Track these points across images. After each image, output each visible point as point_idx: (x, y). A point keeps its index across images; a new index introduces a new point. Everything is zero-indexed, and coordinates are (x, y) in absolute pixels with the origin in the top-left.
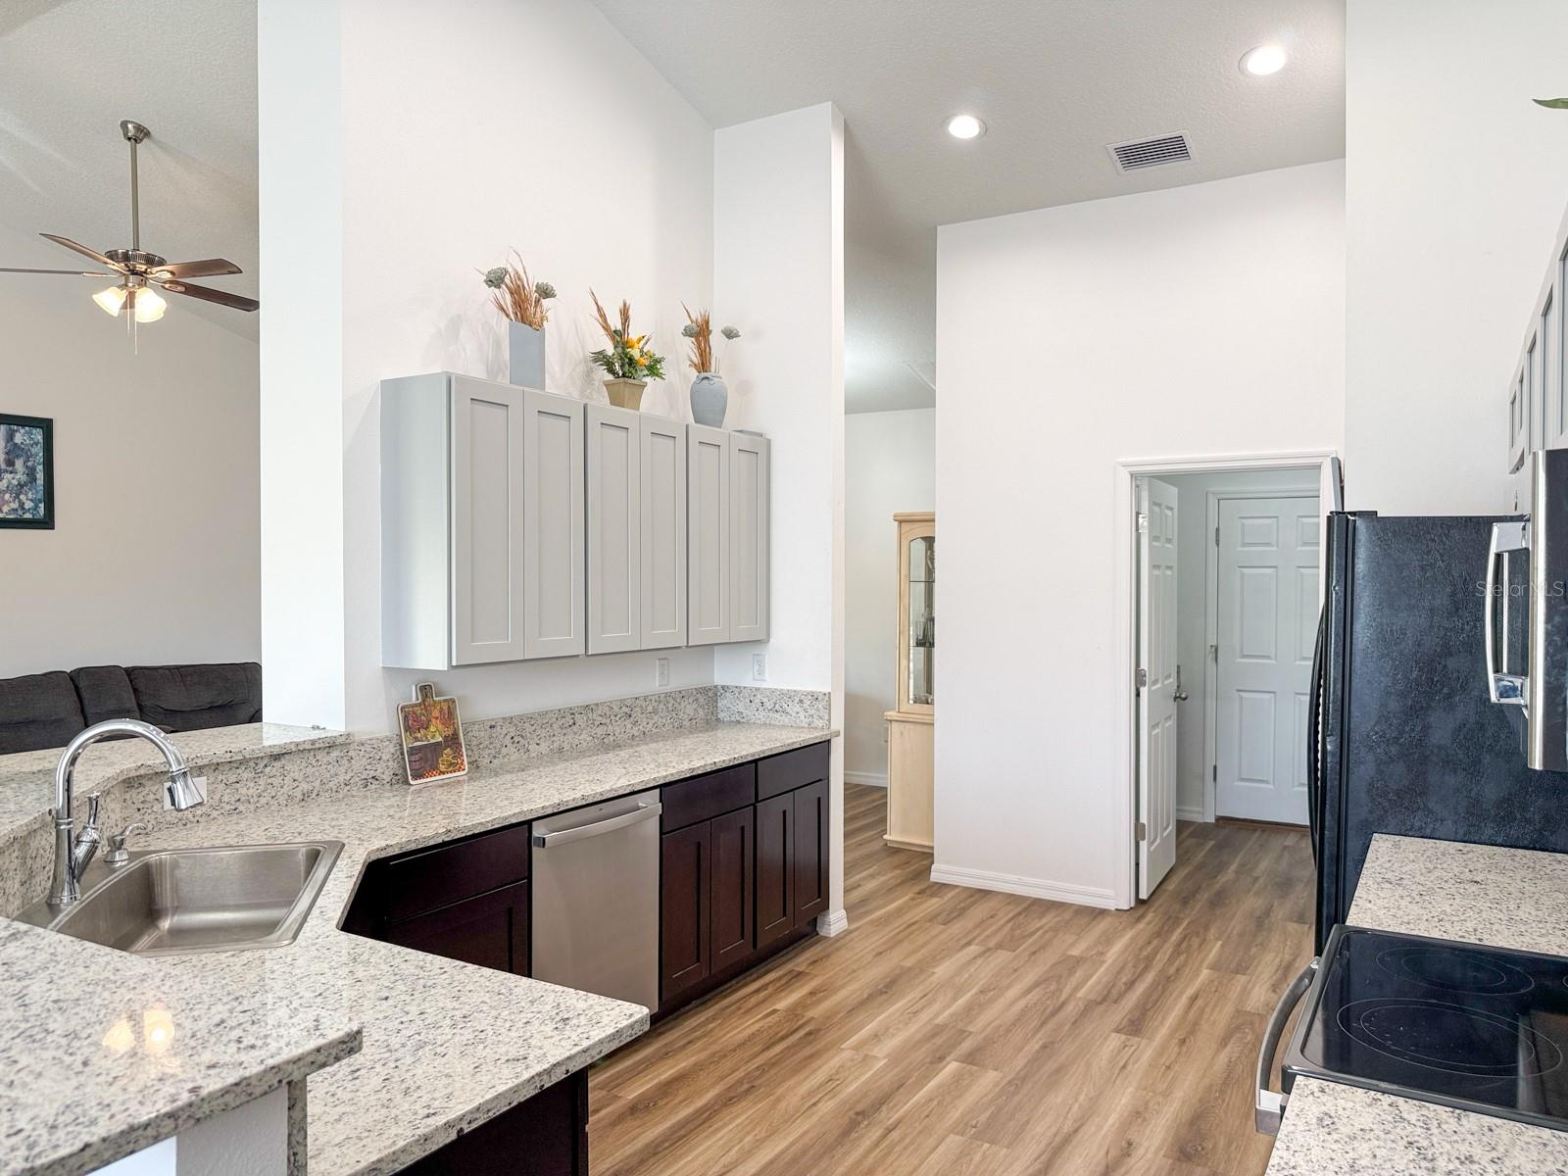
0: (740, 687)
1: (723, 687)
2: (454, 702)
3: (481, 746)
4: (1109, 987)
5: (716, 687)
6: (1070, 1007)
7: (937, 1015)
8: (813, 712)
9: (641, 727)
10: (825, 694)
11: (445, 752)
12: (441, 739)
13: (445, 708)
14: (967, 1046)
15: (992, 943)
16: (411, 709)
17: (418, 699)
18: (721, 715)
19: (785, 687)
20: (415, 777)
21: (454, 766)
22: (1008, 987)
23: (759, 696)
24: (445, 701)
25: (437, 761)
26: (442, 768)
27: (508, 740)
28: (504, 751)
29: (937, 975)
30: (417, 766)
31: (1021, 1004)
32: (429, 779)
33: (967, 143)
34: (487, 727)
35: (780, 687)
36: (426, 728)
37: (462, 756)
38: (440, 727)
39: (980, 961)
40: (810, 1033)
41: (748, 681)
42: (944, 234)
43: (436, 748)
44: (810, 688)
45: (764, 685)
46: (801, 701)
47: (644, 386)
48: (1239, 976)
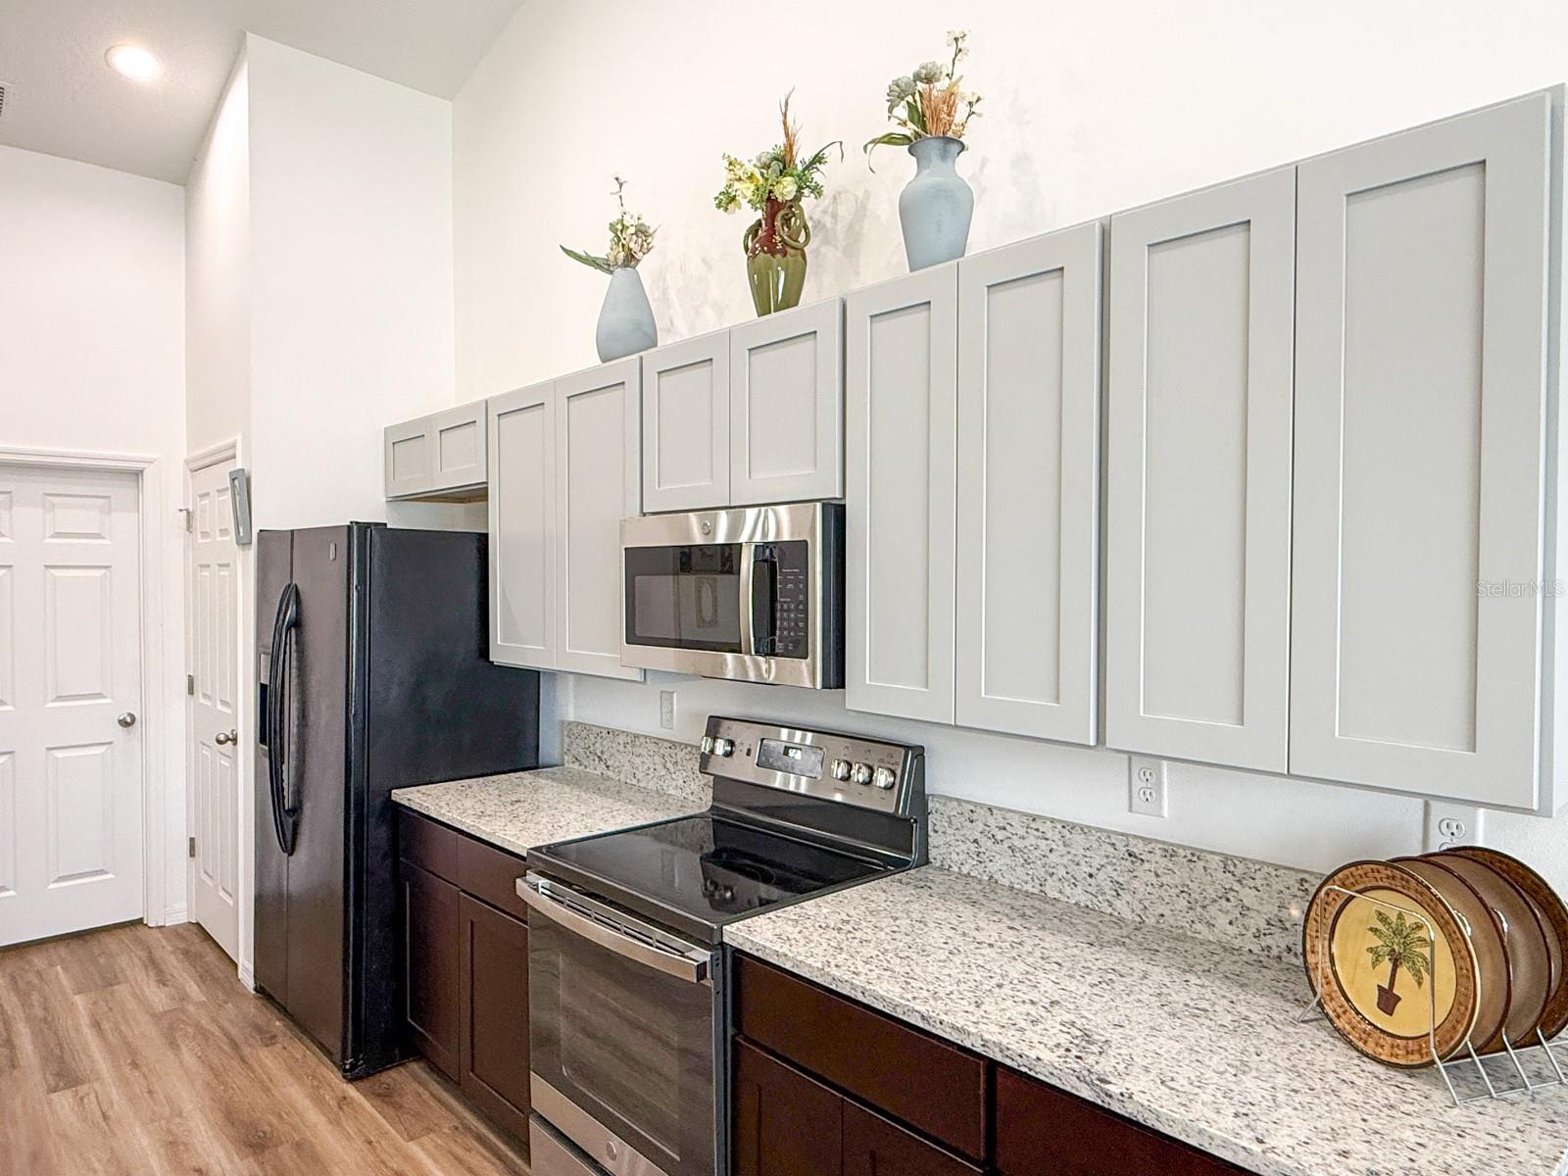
48: (115, 987)
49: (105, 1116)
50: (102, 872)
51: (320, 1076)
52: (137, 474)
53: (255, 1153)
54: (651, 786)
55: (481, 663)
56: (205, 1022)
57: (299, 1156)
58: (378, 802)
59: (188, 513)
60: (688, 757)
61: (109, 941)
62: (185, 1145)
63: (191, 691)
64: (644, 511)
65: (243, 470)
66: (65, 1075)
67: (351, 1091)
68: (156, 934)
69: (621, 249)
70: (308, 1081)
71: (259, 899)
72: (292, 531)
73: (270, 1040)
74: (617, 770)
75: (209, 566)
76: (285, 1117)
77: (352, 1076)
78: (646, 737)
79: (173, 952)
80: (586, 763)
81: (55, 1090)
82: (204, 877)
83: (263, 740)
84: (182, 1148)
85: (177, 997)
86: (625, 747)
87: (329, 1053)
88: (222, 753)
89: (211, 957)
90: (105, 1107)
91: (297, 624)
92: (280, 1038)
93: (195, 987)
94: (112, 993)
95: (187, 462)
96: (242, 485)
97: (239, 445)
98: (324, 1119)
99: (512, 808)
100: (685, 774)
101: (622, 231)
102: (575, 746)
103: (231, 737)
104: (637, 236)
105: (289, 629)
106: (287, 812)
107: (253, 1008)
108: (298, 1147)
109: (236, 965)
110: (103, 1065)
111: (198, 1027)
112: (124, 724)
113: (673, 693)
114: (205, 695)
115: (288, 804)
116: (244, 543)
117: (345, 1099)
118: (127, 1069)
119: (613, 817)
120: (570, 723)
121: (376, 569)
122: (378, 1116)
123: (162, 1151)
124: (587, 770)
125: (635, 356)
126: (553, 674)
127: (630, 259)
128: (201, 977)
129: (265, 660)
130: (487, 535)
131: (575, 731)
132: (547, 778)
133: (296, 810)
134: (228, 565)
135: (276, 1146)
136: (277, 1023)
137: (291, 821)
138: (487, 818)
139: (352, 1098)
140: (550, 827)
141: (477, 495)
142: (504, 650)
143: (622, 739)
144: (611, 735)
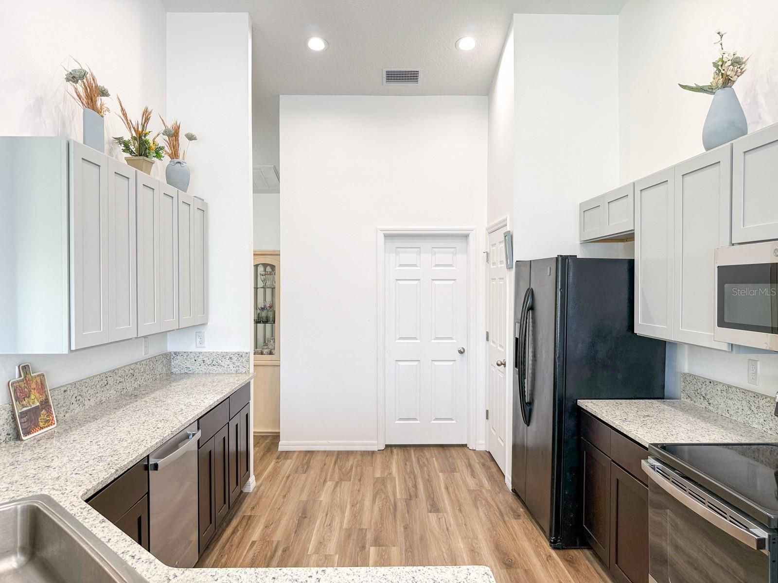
0: (187, 352)
1: (175, 353)
2: (44, 376)
3: (59, 406)
4: (407, 490)
5: (170, 353)
6: (399, 504)
7: (342, 523)
8: (239, 364)
9: (138, 382)
10: (247, 353)
11: (42, 413)
12: (38, 404)
13: (39, 381)
14: (370, 537)
15: (336, 479)
16: (18, 384)
17: (20, 376)
18: (174, 370)
19: (220, 350)
20: (26, 434)
21: (49, 423)
22: (363, 500)
23: (201, 357)
24: (38, 375)
25: (38, 420)
26: (41, 424)
27: (73, 400)
28: (72, 407)
29: (324, 502)
30: (26, 425)
31: (376, 508)
32: (35, 434)
33: (319, 53)
34: (63, 392)
35: (215, 351)
36: (29, 397)
37: (52, 414)
38: (37, 395)
39: (338, 489)
40: (284, 551)
41: (192, 348)
42: (284, 100)
43: (36, 411)
44: (236, 350)
45: (203, 350)
46: (231, 358)
47: (152, 163)
48: (455, 473)
49: (448, 529)
50: (451, 419)
51: (539, 542)
52: (467, 236)
53: (507, 568)
54: (740, 419)
55: (630, 334)
56: (490, 500)
57: (526, 576)
58: (570, 404)
59: (487, 254)
60: (768, 405)
61: (453, 451)
62: (478, 554)
63: (487, 339)
64: (733, 243)
65: (510, 231)
66: (435, 507)
67: (553, 553)
68: (472, 452)
69: (721, 77)
70: (533, 541)
71: (515, 447)
72: (531, 261)
73: (517, 516)
74: (716, 407)
75: (495, 279)
76: (522, 556)
77: (555, 545)
78: (736, 388)
79: (478, 463)
80: (695, 399)
81: (430, 512)
82: (492, 430)
83: (516, 366)
84: (476, 554)
85: (479, 484)
86: (722, 393)
87: (544, 532)
88: (499, 370)
89: (494, 470)
90: (448, 526)
91: (532, 308)
92: (522, 517)
93: (486, 482)
94: (453, 476)
95: (487, 229)
96: (509, 238)
97: (508, 220)
98: (540, 564)
99: (644, 419)
100: (765, 415)
101: (722, 66)
102: (688, 388)
103: (503, 363)
104: (733, 66)
105: (528, 310)
106: (527, 403)
107: (510, 498)
108: (526, 572)
109: (504, 476)
110: (448, 508)
111: (486, 501)
112: (461, 352)
113: (757, 361)
114: (493, 342)
115: (527, 399)
116: (509, 268)
117: (550, 557)
118: (457, 512)
119: (708, 435)
120: (685, 374)
121: (571, 280)
122: (566, 571)
123: (469, 553)
124: (696, 404)
125: (729, 144)
126: (674, 344)
127: (728, 82)
128: (489, 478)
129: (518, 325)
130: (634, 260)
131: (688, 379)
132: (669, 405)
133: (531, 404)
134: (503, 279)
135: (516, 569)
136: (521, 509)
137: (528, 408)
138: (628, 423)
139: (553, 557)
140: (665, 433)
141: (628, 237)
142: (643, 327)
143: (719, 387)
144: (712, 384)
